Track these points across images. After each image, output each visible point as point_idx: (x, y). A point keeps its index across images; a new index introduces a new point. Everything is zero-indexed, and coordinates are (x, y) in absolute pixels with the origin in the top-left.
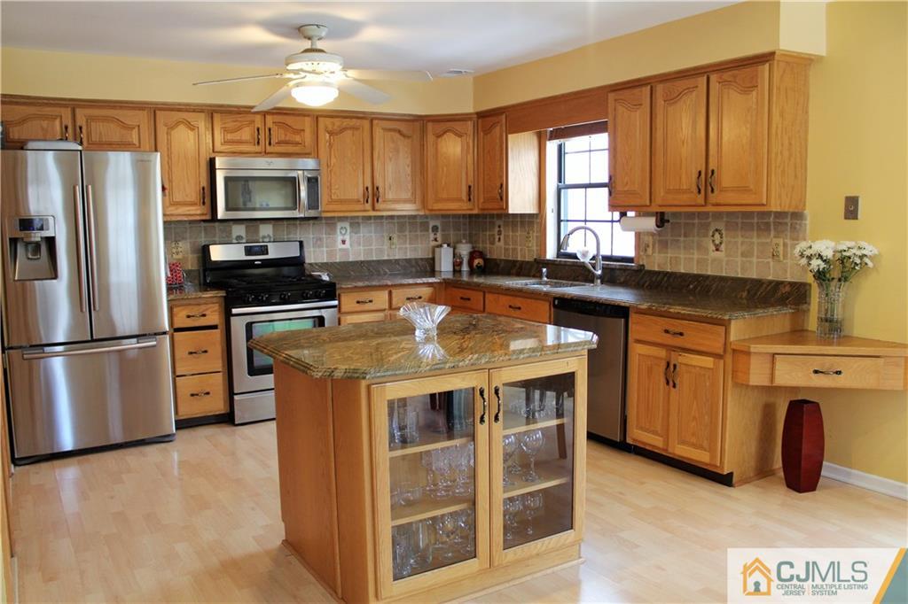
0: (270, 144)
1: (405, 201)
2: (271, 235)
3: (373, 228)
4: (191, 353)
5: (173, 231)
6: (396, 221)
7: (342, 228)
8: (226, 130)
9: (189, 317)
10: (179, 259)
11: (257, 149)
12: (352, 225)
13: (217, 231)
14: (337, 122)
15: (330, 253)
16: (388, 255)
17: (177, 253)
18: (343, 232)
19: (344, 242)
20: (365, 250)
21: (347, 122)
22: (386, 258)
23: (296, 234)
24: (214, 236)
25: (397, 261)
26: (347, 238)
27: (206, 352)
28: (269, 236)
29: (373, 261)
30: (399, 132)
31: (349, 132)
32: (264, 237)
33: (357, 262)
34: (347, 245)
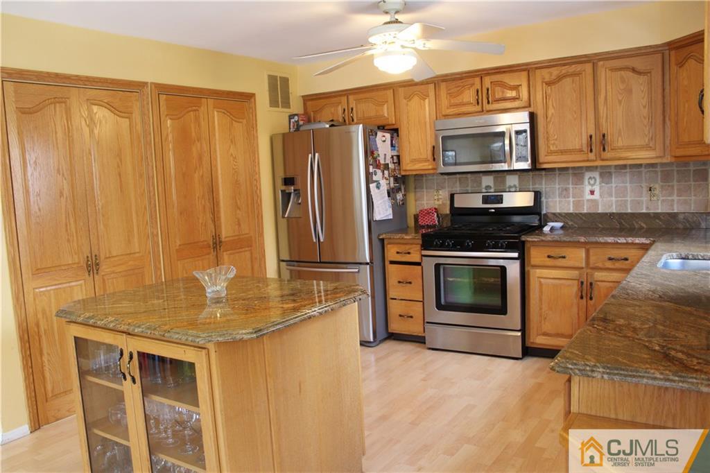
0: (488, 102)
1: (642, 148)
2: (517, 186)
3: (628, 179)
4: (399, 282)
5: (435, 182)
6: (659, 169)
7: (590, 178)
8: (450, 95)
9: (398, 253)
10: (439, 205)
11: (478, 108)
12: (601, 175)
13: (469, 181)
14: (555, 72)
15: (577, 204)
16: (647, 208)
17: (438, 200)
18: (592, 182)
19: (592, 193)
20: (617, 201)
21: (564, 70)
22: (644, 211)
23: (541, 184)
24: (467, 186)
25: (657, 216)
26: (597, 189)
27: (410, 283)
28: (515, 186)
29: (626, 214)
30: (634, 70)
31: (569, 80)
32: (510, 187)
33: (607, 214)
34: (597, 196)
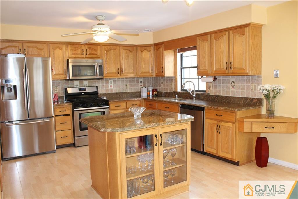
0: (87, 54)
1: (131, 73)
2: (87, 84)
3: (121, 82)
4: (61, 123)
5: (55, 83)
6: (128, 79)
7: (110, 82)
8: (72, 50)
9: (60, 111)
10: (57, 93)
11: (83, 56)
12: (114, 81)
13: (70, 83)
14: (109, 47)
15: (107, 90)
16: (126, 91)
17: (57, 91)
18: (111, 83)
19: (111, 86)
20: (118, 89)
21: (111, 47)
22: (125, 92)
23: (95, 84)
24: (69, 85)
25: (129, 93)
26: (112, 85)
27: (66, 123)
29: (121, 93)
30: (129, 50)
31: (113, 51)
32: (85, 85)
33: (116, 93)
34: (112, 88)
